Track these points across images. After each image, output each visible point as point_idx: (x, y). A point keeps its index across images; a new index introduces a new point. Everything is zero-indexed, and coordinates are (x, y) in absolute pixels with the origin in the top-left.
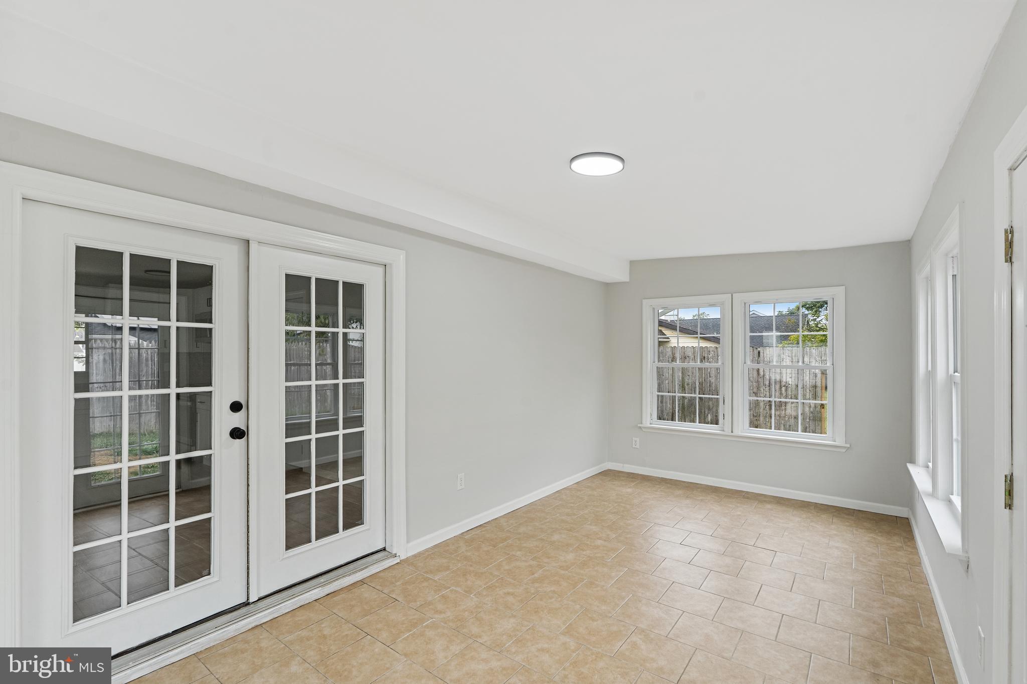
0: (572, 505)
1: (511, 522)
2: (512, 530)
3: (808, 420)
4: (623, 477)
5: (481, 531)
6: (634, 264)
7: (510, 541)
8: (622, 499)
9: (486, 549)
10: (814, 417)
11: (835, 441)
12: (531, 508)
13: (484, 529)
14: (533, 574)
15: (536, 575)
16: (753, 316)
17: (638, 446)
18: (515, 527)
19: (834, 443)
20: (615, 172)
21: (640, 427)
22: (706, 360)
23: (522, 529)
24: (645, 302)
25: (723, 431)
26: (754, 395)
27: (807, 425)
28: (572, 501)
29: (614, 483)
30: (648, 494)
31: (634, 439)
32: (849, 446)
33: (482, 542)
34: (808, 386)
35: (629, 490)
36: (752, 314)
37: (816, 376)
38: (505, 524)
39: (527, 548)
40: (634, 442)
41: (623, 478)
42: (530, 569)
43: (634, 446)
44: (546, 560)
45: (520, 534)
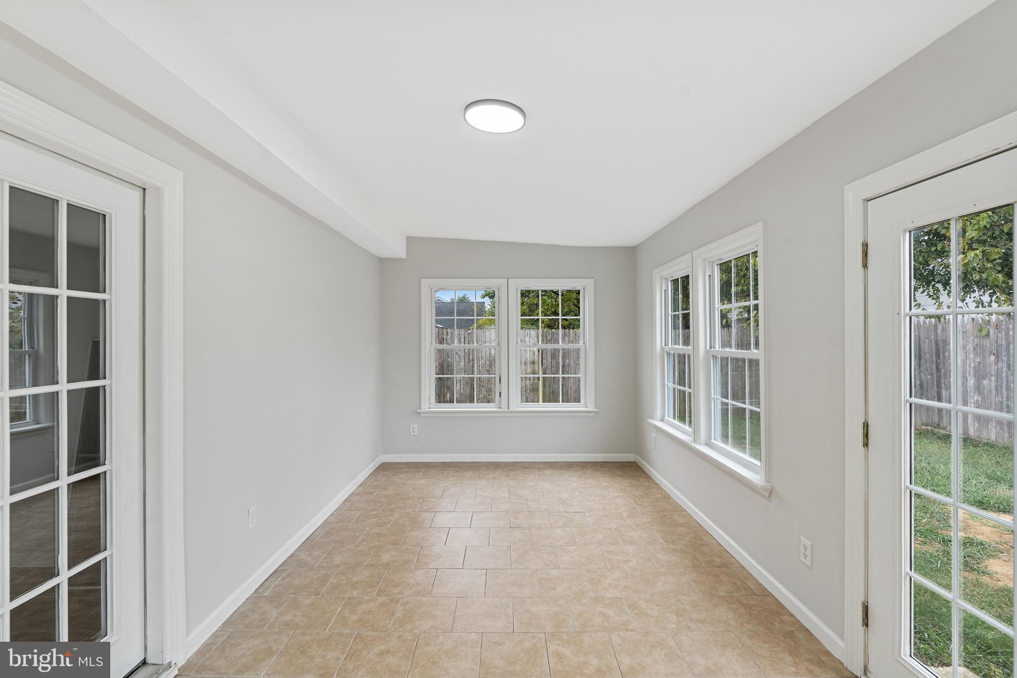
0: (375, 512)
1: (315, 553)
2: (324, 564)
3: (528, 392)
4: (405, 468)
5: (283, 579)
6: (411, 241)
7: (332, 580)
8: (422, 493)
9: (307, 602)
10: (533, 388)
11: (587, 408)
12: (328, 529)
13: (284, 575)
14: (393, 614)
15: (398, 614)
16: (438, 302)
17: (416, 433)
18: (325, 558)
19: (587, 409)
20: (515, 130)
21: (419, 412)
22: (445, 341)
23: (337, 559)
24: (423, 281)
25: (500, 408)
26: (487, 372)
27: (528, 396)
28: (371, 508)
29: (400, 476)
30: (443, 482)
31: (412, 426)
32: (598, 410)
33: (295, 594)
34: (528, 362)
35: (422, 481)
36: (437, 300)
37: (534, 354)
38: (309, 559)
39: (362, 582)
40: (411, 430)
41: (405, 470)
42: (385, 609)
43: (412, 433)
44: (395, 590)
45: (338, 566)
